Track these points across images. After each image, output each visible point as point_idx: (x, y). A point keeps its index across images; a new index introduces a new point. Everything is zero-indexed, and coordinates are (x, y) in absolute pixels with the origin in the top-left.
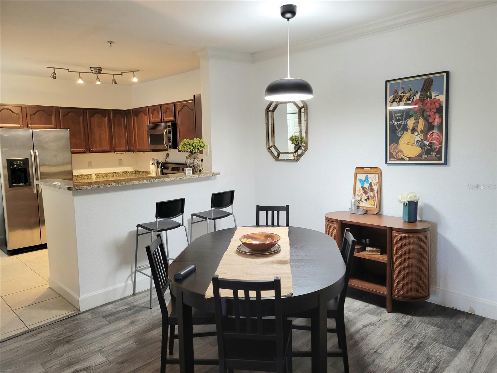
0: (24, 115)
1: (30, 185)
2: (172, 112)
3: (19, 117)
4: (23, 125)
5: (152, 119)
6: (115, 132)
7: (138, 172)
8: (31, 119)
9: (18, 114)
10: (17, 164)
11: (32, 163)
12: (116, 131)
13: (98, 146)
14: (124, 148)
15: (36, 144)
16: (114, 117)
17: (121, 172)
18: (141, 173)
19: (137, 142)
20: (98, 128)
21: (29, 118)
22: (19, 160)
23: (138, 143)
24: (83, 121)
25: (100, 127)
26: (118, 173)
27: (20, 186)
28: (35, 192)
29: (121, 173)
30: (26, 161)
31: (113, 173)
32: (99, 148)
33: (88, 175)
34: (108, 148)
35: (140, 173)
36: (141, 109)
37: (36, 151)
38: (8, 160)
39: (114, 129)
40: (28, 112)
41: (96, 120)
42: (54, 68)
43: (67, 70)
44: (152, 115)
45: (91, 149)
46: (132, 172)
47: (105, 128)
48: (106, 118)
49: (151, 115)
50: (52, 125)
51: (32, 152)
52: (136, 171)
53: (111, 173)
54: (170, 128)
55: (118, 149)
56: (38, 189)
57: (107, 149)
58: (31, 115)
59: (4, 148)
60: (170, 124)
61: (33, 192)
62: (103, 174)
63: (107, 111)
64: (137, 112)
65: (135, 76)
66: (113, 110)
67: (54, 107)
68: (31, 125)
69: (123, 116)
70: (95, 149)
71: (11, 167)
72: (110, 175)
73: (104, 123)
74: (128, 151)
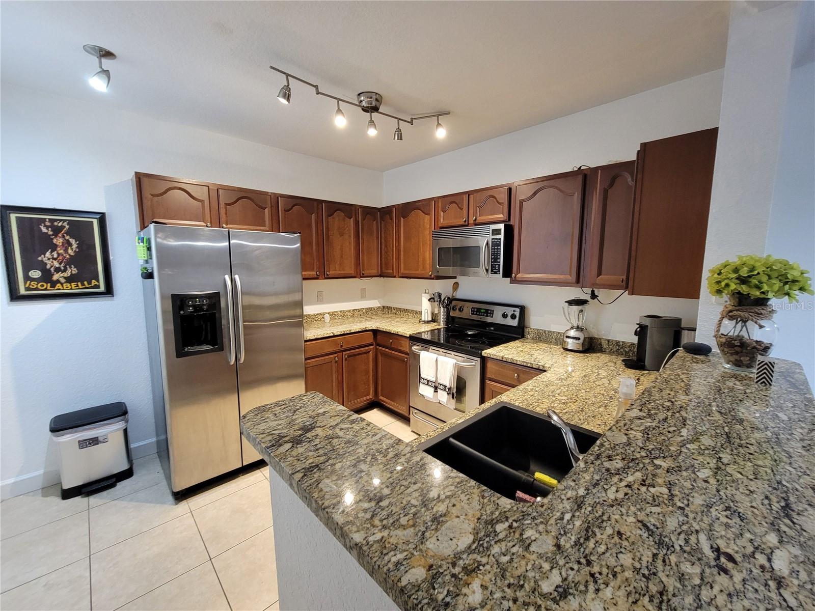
0: (215, 204)
1: (221, 349)
2: (501, 204)
3: (203, 206)
4: (211, 223)
5: (442, 220)
6: (363, 243)
7: (389, 308)
8: (226, 214)
9: (202, 201)
10: (194, 306)
11: (226, 303)
12: (365, 241)
13: (337, 267)
14: (374, 272)
15: (235, 262)
16: (363, 219)
17: (363, 309)
18: (393, 311)
19: (402, 261)
20: (339, 236)
21: (222, 211)
22: (200, 297)
23: (405, 264)
24: (317, 222)
25: (342, 235)
26: (359, 310)
27: (201, 354)
28: (233, 362)
29: (364, 311)
30: (215, 298)
31: (353, 310)
32: (340, 270)
33: (318, 314)
34: (352, 272)
35: (391, 310)
36: (417, 204)
37: (237, 277)
38: (175, 297)
39: (363, 239)
40: (221, 198)
41: (337, 220)
42: (288, 75)
43: (314, 89)
44: (444, 212)
45: (328, 273)
46: (379, 307)
47: (350, 236)
48: (352, 219)
49: (442, 213)
50: (265, 226)
51: (227, 278)
52: (384, 307)
53: (350, 311)
54: (501, 234)
55: (366, 272)
56: (239, 356)
57: (350, 272)
58: (227, 204)
59: (167, 270)
60: (501, 226)
61: (228, 363)
62: (339, 312)
63: (353, 208)
64: (407, 209)
65: (440, 124)
66: (362, 207)
67: (270, 194)
68: (227, 225)
69: (375, 219)
70: (334, 272)
71: (182, 312)
72: (349, 314)
73: (347, 229)
74: (380, 276)
